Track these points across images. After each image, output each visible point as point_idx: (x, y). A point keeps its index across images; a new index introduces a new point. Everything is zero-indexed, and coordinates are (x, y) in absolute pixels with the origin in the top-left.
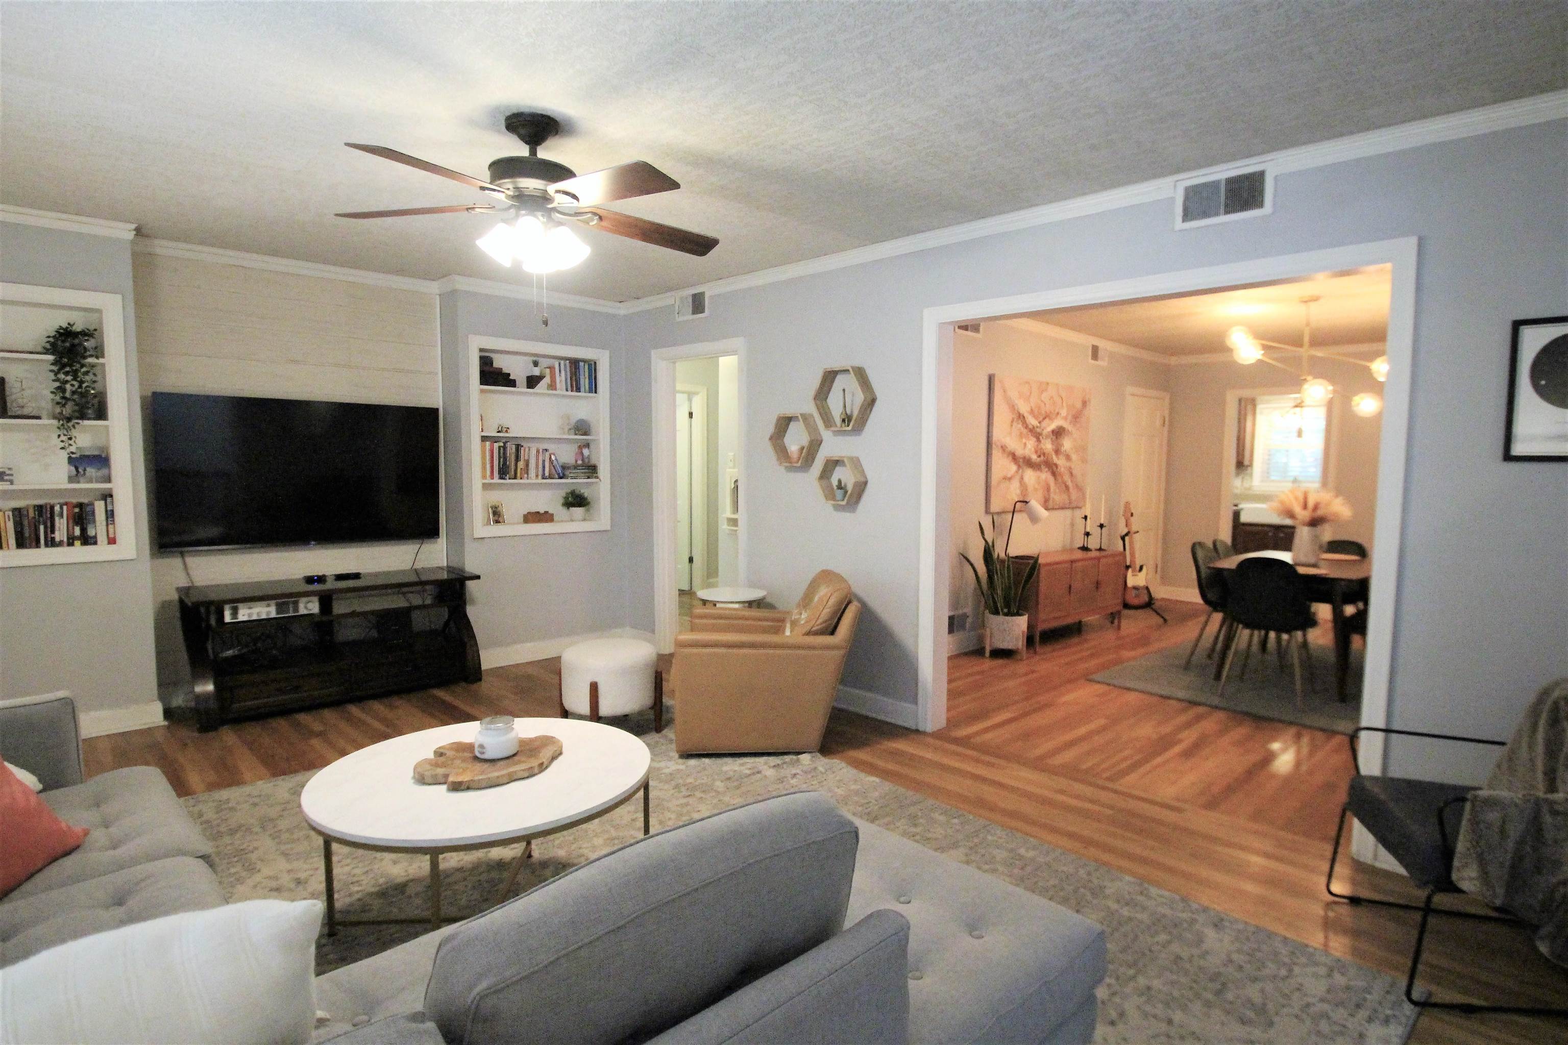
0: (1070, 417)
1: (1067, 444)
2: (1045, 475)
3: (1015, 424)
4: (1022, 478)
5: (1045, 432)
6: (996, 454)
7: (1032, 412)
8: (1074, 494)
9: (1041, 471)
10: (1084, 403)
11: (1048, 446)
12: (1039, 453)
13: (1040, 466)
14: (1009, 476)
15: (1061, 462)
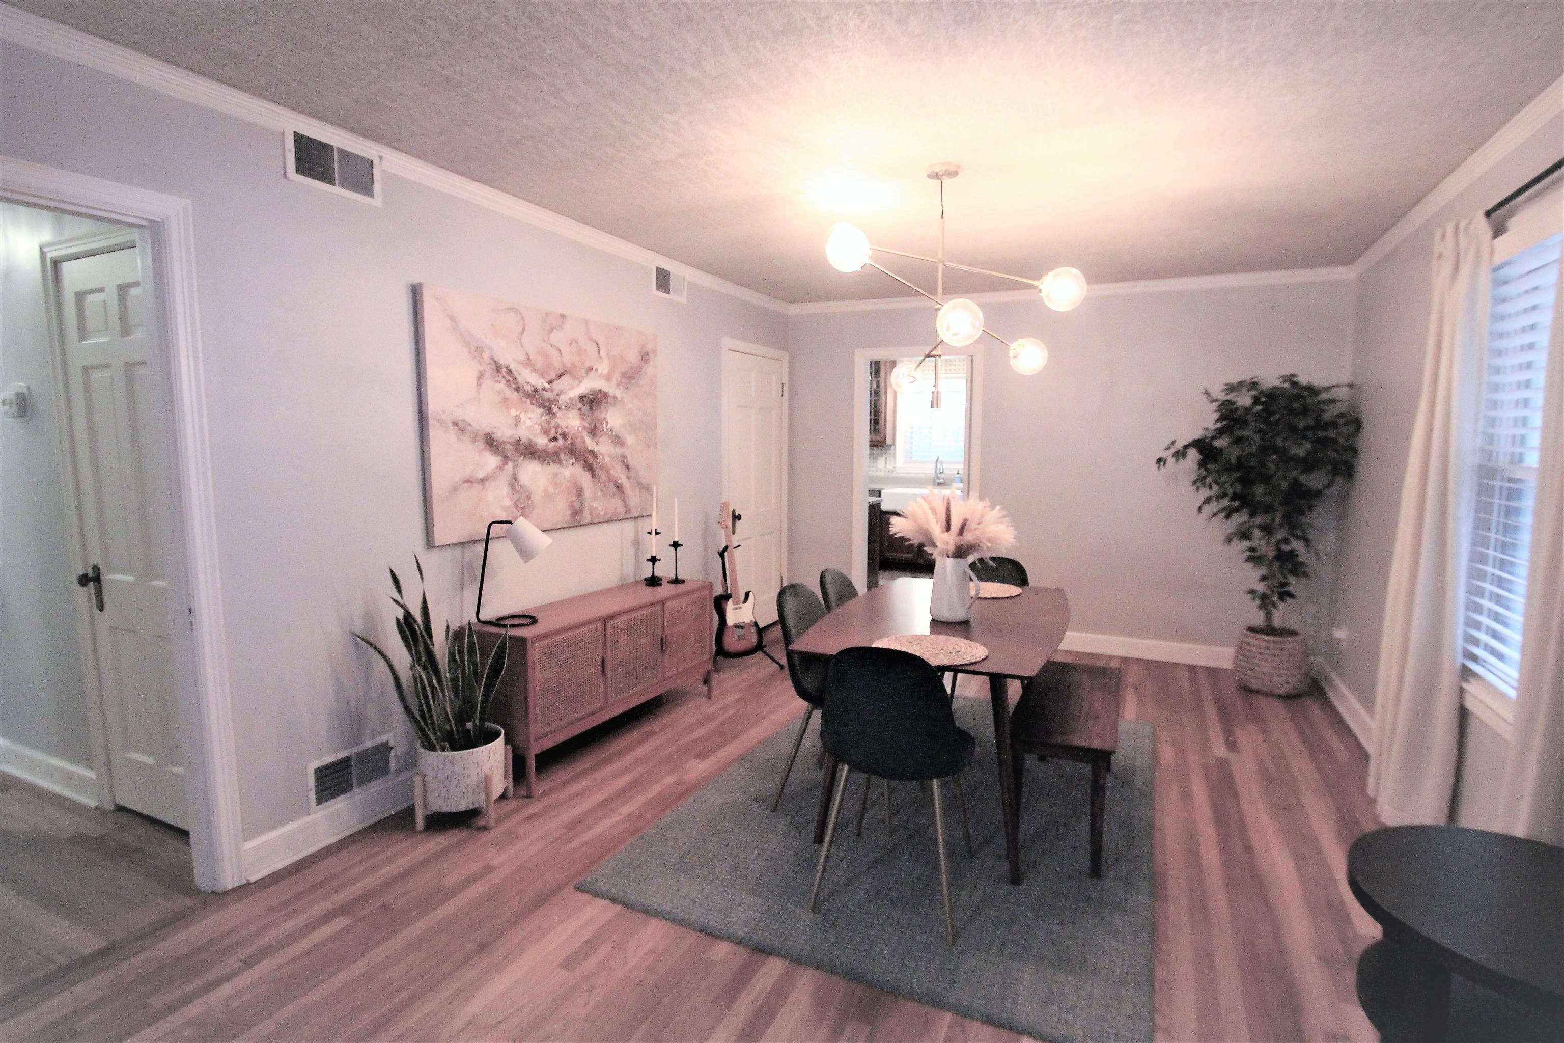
0: (616, 377)
1: (613, 419)
2: (571, 471)
3: (487, 382)
4: (515, 477)
5: (563, 399)
6: (438, 437)
7: (528, 362)
8: (634, 498)
9: (561, 463)
10: (645, 357)
11: (572, 422)
12: (553, 433)
13: (558, 456)
14: (481, 475)
15: (604, 448)
